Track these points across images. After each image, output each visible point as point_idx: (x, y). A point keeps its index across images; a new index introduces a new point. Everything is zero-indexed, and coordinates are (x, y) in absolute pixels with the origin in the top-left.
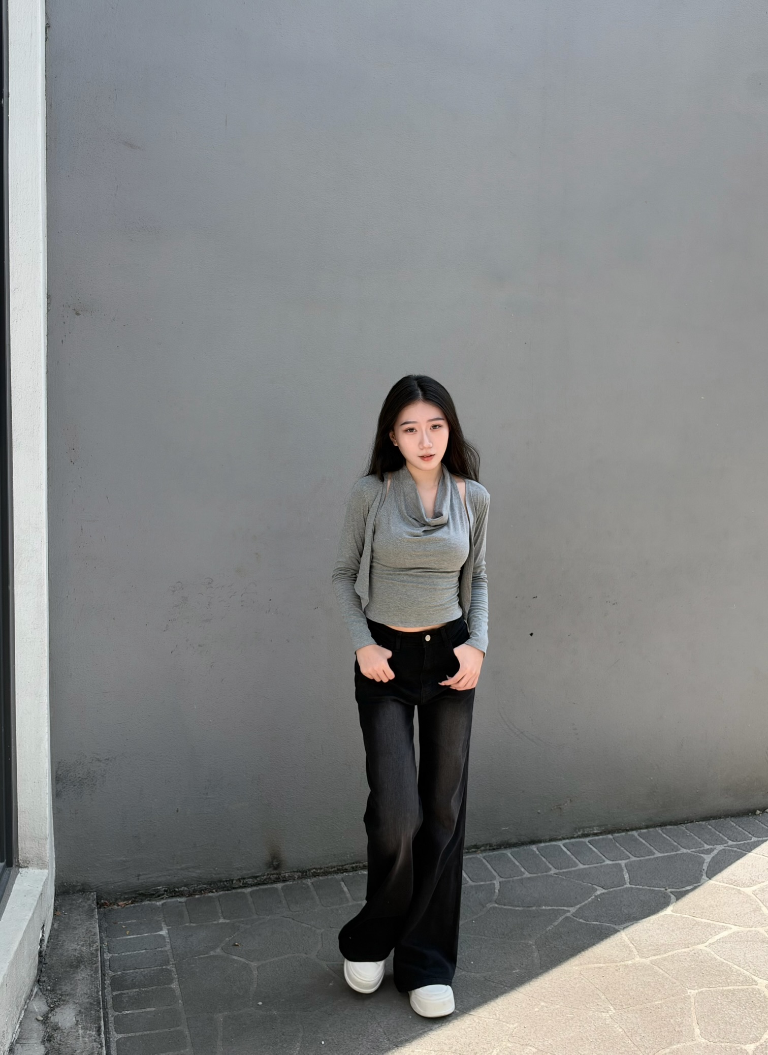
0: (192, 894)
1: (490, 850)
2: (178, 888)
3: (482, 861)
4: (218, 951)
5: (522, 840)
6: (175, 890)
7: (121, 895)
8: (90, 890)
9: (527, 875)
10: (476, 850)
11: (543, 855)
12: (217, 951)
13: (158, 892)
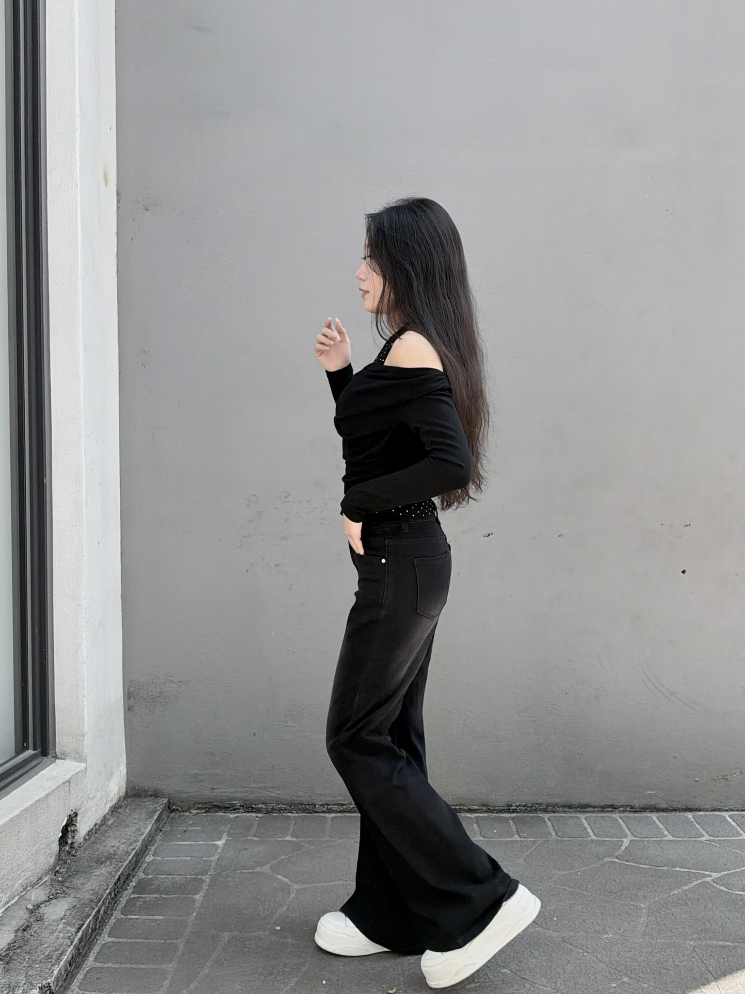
0: (269, 812)
1: (631, 811)
2: (255, 805)
3: (617, 820)
4: (266, 868)
5: (675, 806)
6: (252, 807)
7: (194, 804)
8: (163, 797)
9: (670, 837)
10: (613, 809)
11: (698, 822)
12: (264, 867)
13: (233, 806)
